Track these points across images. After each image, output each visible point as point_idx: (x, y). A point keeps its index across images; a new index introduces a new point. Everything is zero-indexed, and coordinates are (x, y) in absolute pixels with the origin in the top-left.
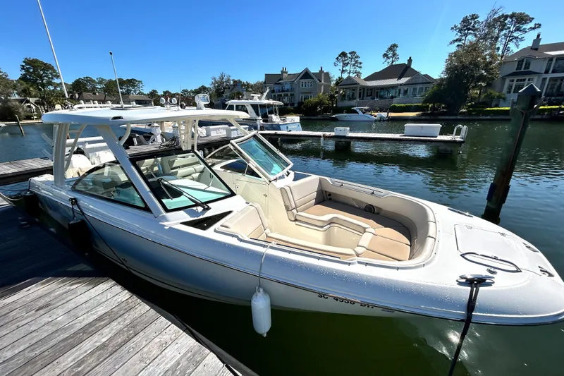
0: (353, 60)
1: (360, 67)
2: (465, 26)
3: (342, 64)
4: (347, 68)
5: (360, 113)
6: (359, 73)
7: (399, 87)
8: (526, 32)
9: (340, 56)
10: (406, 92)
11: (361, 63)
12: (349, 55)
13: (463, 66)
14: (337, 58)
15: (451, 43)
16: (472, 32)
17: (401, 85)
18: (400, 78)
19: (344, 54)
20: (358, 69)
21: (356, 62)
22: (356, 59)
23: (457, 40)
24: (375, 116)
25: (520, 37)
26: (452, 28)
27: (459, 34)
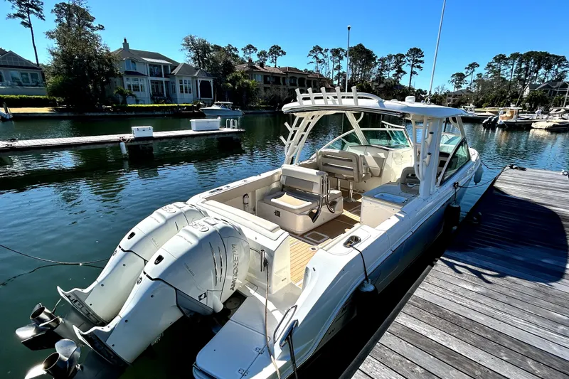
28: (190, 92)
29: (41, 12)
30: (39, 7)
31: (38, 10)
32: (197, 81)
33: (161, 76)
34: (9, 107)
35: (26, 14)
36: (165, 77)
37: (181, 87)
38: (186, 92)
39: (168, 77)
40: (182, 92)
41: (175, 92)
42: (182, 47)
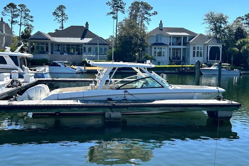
0: (23, 13)
1: (32, 21)
2: (115, 4)
3: (10, 14)
4: (18, 19)
5: (62, 66)
6: (31, 26)
7: (84, 46)
8: (151, 15)
9: (8, 6)
10: (90, 50)
11: (32, 17)
12: (19, 8)
13: (130, 36)
14: (5, 8)
15: (108, 14)
16: (121, 9)
17: (85, 44)
18: (83, 38)
19: (12, 5)
20: (30, 23)
21: (27, 15)
22: (27, 13)
23: (112, 13)
24: (76, 69)
25: (148, 18)
26: (107, 4)
27: (112, 9)
28: (201, 56)
29: (124, 9)
30: (123, 6)
31: (122, 8)
32: (208, 47)
33: (181, 45)
34: (87, 66)
35: (116, 12)
36: (184, 45)
37: (194, 52)
38: (198, 56)
39: (186, 45)
40: (194, 56)
41: (189, 56)
42: (203, 21)
